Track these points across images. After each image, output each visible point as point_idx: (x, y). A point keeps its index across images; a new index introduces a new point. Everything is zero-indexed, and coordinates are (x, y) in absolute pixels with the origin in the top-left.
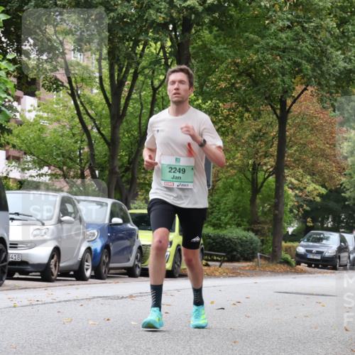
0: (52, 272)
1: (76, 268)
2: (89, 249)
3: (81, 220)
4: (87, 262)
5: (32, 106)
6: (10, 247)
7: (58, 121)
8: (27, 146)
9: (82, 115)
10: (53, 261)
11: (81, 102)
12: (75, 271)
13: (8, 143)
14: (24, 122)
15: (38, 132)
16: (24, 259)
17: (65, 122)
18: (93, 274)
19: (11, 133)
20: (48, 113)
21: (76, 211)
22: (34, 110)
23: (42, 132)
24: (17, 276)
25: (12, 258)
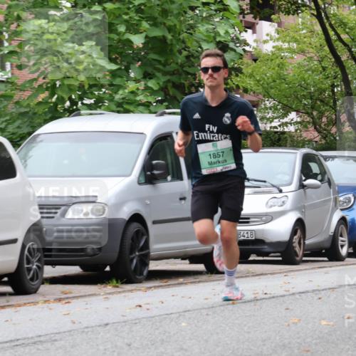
0: (295, 252)
1: (328, 245)
2: (343, 219)
3: (330, 183)
4: (341, 236)
5: (267, 35)
7: (303, 52)
8: (263, 88)
9: (333, 42)
10: (295, 237)
11: (331, 25)
12: (326, 249)
13: (238, 87)
14: (260, 57)
15: (277, 68)
16: (259, 237)
17: (312, 53)
18: (351, 251)
19: (242, 73)
20: (289, 42)
21: (324, 172)
22: (271, 40)
23: (281, 69)
24: (253, 257)
25: (244, 236)
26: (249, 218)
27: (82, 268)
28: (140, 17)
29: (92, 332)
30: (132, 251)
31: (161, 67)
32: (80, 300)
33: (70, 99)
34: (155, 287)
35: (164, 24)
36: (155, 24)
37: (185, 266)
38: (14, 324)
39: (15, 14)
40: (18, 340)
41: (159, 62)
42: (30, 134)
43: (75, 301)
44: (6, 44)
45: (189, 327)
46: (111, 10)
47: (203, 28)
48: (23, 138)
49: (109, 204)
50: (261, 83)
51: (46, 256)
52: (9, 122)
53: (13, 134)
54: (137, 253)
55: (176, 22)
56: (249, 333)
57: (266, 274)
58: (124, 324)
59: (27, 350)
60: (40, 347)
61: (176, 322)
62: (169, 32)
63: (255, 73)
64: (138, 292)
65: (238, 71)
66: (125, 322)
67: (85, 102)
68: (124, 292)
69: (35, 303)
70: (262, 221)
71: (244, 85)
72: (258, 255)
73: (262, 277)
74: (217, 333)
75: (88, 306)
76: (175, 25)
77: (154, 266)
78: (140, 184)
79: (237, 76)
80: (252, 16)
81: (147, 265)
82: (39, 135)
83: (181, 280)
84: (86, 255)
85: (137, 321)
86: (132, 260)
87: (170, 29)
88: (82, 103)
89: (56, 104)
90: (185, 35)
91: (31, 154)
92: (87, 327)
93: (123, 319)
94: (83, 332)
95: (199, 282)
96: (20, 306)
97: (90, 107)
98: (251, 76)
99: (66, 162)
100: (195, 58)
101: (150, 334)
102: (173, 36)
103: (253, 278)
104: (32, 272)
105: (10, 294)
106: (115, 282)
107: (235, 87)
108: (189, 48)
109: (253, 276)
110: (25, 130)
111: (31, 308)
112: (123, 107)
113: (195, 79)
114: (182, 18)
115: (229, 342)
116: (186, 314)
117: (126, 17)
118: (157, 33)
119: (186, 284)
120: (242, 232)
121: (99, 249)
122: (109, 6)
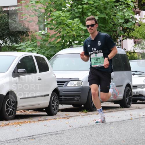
6: (133, 88)
8: (143, 36)
13: (133, 36)
14: (141, 24)
16: (141, 93)
19: (134, 31)
24: (138, 102)
25: (135, 93)
26: (137, 86)
27: (73, 105)
28: (96, 10)
29: (77, 130)
31: (103, 29)
32: (72, 118)
33: (69, 41)
35: (105, 12)
36: (101, 12)
37: (112, 105)
38: (48, 127)
39: (49, 9)
40: (49, 133)
41: (103, 27)
42: (54, 54)
43: (70, 118)
44: (46, 21)
45: (114, 129)
46: (85, 7)
47: (119, 14)
48: (51, 56)
49: (84, 81)
50: (142, 34)
51: (59, 101)
52: (46, 50)
53: (48, 55)
55: (109, 12)
56: (137, 131)
57: (144, 108)
58: (89, 127)
59: (53, 136)
60: (58, 136)
61: (109, 126)
62: (107, 15)
63: (139, 31)
64: (94, 115)
65: (133, 30)
66: (89, 126)
67: (75, 42)
68: (89, 114)
69: (55, 119)
70: (142, 87)
71: (135, 35)
72: (140, 101)
73: (142, 109)
74: (125, 131)
75: (75, 120)
76: (109, 13)
79: (133, 32)
80: (139, 9)
82: (57, 55)
83: (111, 110)
84: (75, 101)
85: (94, 126)
87: (107, 14)
88: (74, 43)
89: (64, 43)
90: (113, 16)
91: (54, 62)
92: (75, 128)
93: (89, 125)
94: (74, 130)
95: (118, 111)
96: (50, 120)
97: (77, 44)
98: (138, 32)
99: (67, 65)
100: (116, 25)
101: (99, 131)
102: (108, 17)
103: (139, 109)
104: (54, 107)
105: (46, 115)
106: (85, 111)
107: (131, 36)
108: (114, 21)
109: (138, 109)
110: (52, 53)
111: (54, 121)
113: (116, 33)
114: (112, 10)
115: (130, 134)
116: (113, 123)
117: (91, 10)
118: (103, 16)
119: (113, 112)
120: (134, 92)
121: (80, 98)
122: (85, 6)
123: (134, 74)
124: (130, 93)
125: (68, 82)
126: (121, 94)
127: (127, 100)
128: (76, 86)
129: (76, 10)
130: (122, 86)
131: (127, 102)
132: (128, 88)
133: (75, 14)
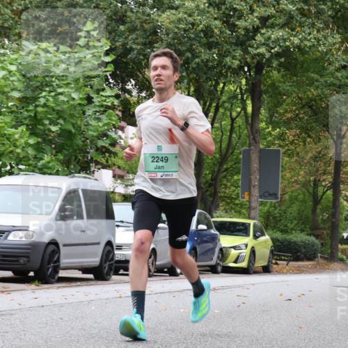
0: (150, 269)
6: (117, 249)
10: (150, 260)
16: (128, 259)
24: (121, 272)
25: (118, 258)
26: (121, 246)
27: (13, 273)
30: (49, 263)
33: (10, 164)
34: (63, 287)
35: (71, 122)
45: (97, 310)
49: (36, 232)
54: (52, 265)
62: (74, 128)
64: (53, 289)
72: (125, 271)
77: (62, 274)
78: (56, 220)
81: (57, 272)
83: (79, 283)
84: (19, 264)
86: (48, 269)
87: (74, 126)
95: (91, 285)
99: (10, 204)
102: (76, 130)
106: (37, 282)
112: (43, 171)
119: (83, 286)
120: (118, 255)
121: (29, 261)
122: (40, 109)
123: (118, 226)
124: (111, 256)
125: (9, 232)
126: (96, 257)
127: (105, 268)
128: (24, 239)
129: (26, 114)
130: (98, 244)
131: (105, 271)
132: (109, 248)
133: (23, 121)
